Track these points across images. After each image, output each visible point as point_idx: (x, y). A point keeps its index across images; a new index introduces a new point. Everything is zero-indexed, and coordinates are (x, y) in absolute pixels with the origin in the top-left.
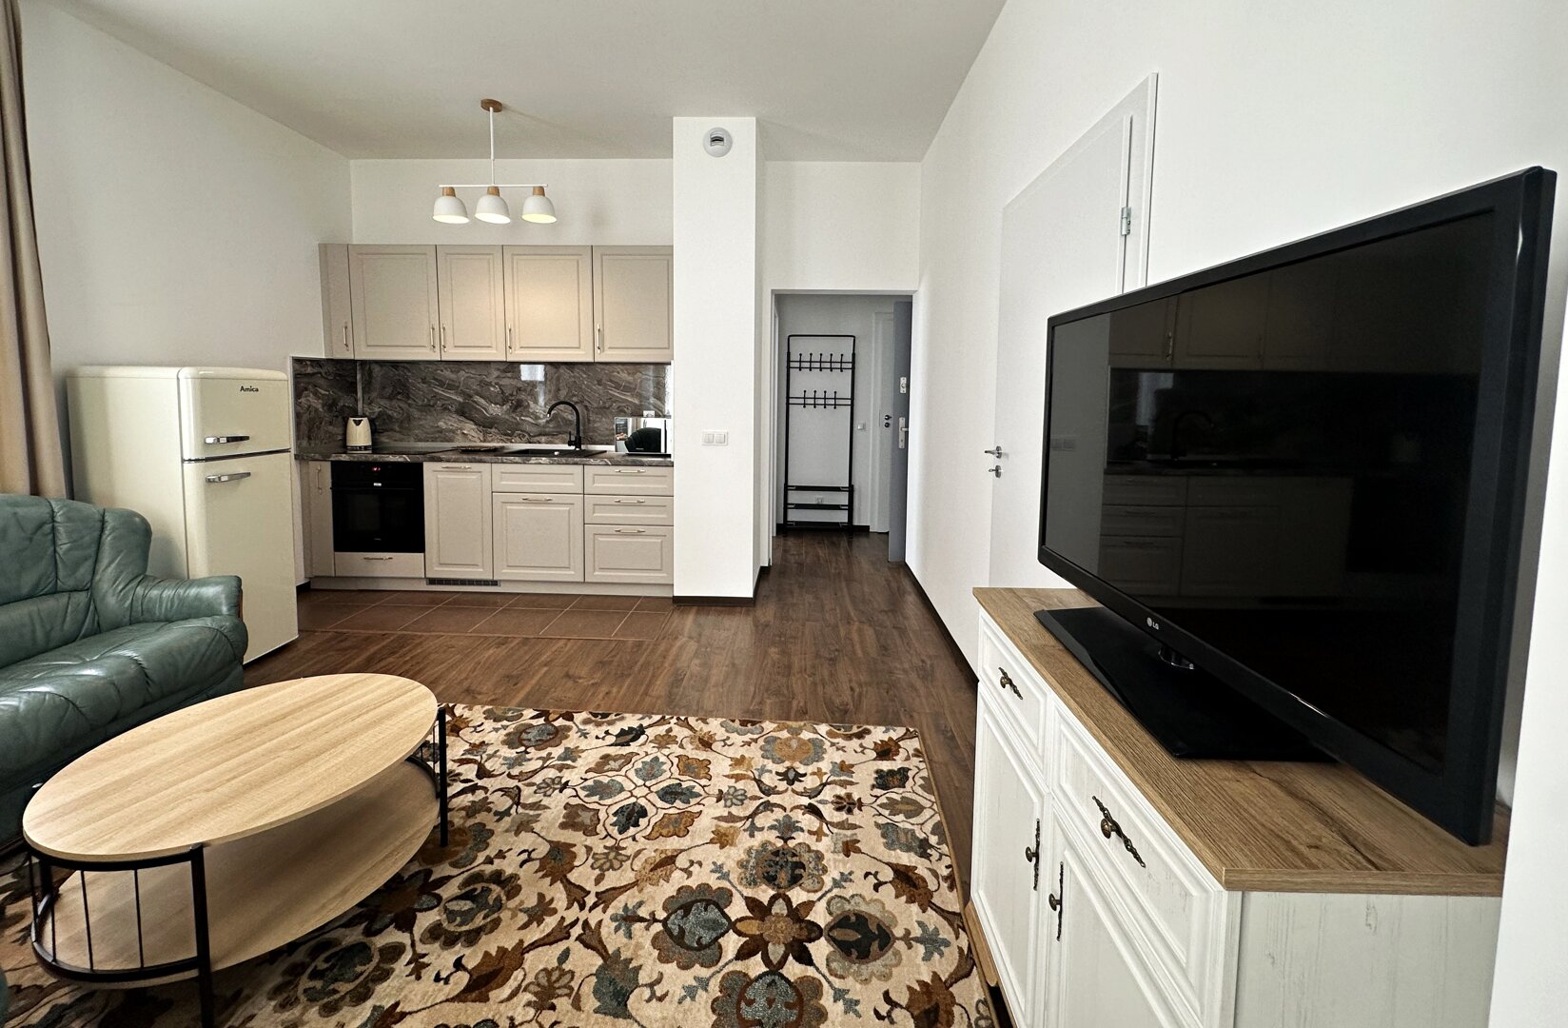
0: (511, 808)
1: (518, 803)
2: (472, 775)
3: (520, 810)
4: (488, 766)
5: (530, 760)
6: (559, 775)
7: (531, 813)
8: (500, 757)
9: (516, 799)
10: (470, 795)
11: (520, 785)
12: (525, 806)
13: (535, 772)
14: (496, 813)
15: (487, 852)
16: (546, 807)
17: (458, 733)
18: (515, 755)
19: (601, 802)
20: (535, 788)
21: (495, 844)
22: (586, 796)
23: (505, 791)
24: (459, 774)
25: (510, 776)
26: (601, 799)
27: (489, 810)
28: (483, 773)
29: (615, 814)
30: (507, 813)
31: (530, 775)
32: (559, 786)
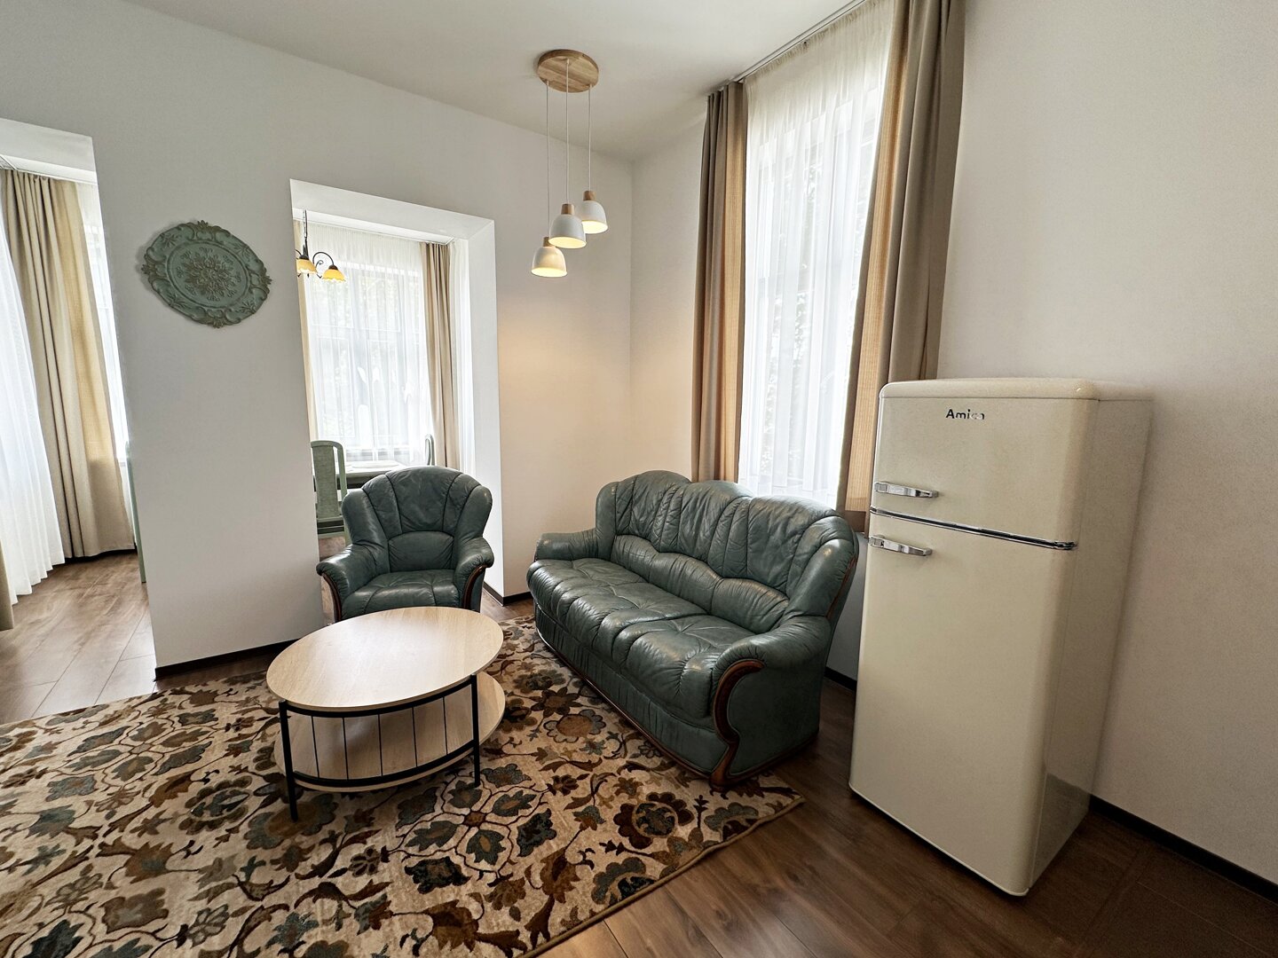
0: (248, 876)
1: (241, 884)
2: (339, 882)
3: (232, 880)
4: (330, 905)
5: (270, 944)
6: (202, 946)
7: (214, 884)
8: (326, 922)
9: (248, 888)
10: (316, 863)
11: (258, 904)
12: (230, 886)
13: (247, 930)
14: (263, 863)
15: (241, 835)
16: (197, 898)
17: (433, 916)
18: (304, 938)
19: (107, 945)
20: (230, 911)
21: (238, 845)
22: (138, 939)
23: (270, 888)
24: (359, 873)
25: (286, 907)
26: (110, 948)
27: (273, 862)
28: (328, 891)
29: (79, 939)
30: (249, 869)
31: (252, 923)
32: (192, 932)
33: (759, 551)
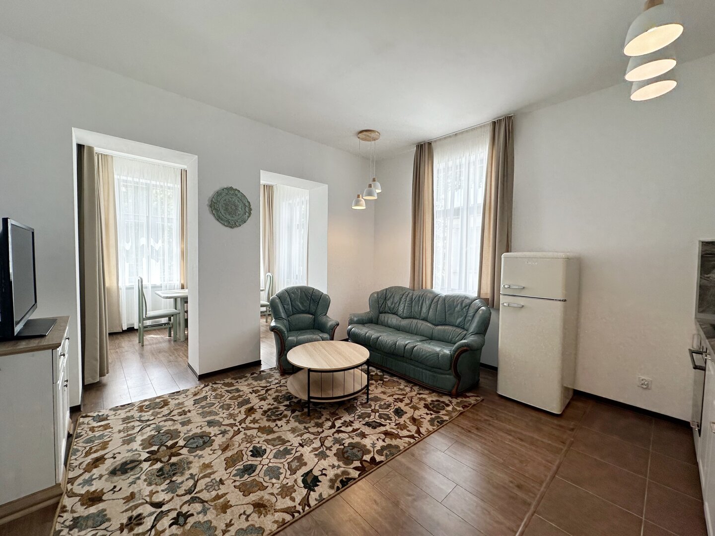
1: (307, 432)
3: (303, 432)
5: (334, 444)
6: (311, 447)
7: (298, 433)
9: (311, 433)
10: (329, 426)
11: (319, 436)
13: (322, 442)
14: (309, 427)
15: (293, 421)
16: (296, 437)
17: (382, 434)
18: (344, 442)
19: (277, 450)
20: (311, 439)
21: (295, 424)
22: (287, 448)
23: (319, 432)
24: (347, 427)
25: (330, 436)
27: (313, 426)
28: (340, 432)
29: (265, 449)
30: (306, 429)
32: (304, 444)
33: (451, 314)
